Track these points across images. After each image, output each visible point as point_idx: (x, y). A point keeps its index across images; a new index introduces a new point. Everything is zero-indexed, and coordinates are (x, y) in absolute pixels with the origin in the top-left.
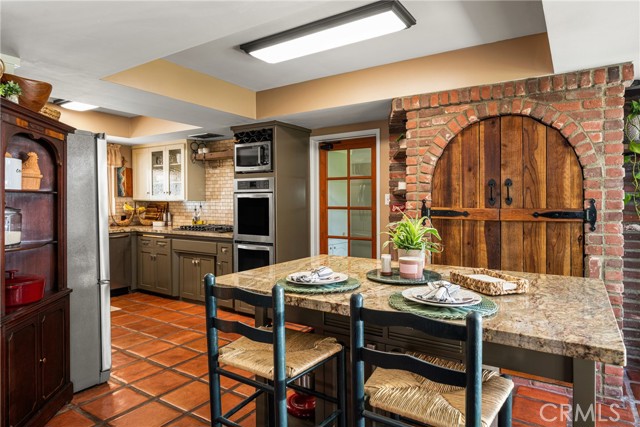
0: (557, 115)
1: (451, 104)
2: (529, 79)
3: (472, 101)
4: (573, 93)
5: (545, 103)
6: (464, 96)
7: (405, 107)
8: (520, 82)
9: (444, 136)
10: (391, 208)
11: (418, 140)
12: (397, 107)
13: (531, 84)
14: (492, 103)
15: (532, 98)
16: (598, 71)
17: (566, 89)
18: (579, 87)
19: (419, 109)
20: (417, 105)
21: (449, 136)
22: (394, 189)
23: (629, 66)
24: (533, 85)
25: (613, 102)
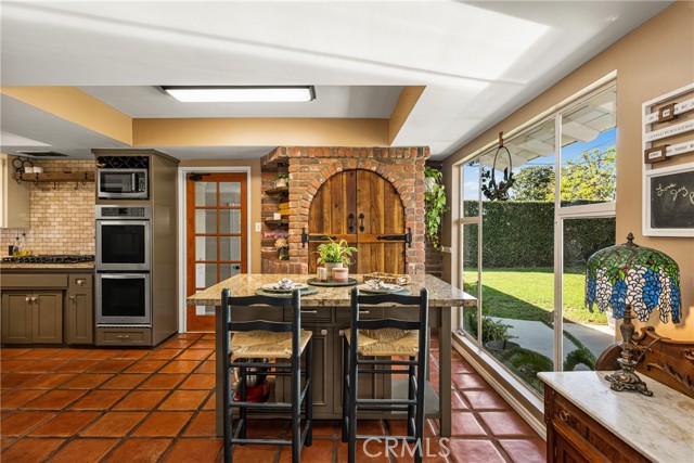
0: (391, 173)
1: (324, 157)
2: (375, 148)
3: (339, 157)
4: (399, 160)
5: (384, 164)
6: (333, 153)
7: (288, 154)
8: (370, 149)
9: (318, 180)
10: (263, 234)
11: (298, 181)
12: (282, 154)
14: (352, 160)
15: (377, 160)
16: (413, 149)
17: (396, 157)
18: (403, 157)
19: (300, 158)
20: (299, 154)
21: (322, 181)
22: (268, 219)
23: (428, 149)
24: (377, 152)
25: (420, 169)
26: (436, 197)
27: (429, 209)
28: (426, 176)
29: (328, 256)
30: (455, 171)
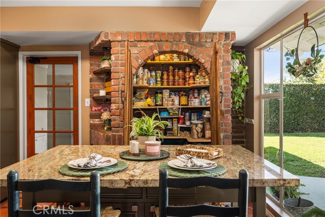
0: (201, 55)
1: (142, 41)
2: (188, 33)
3: (155, 41)
4: (208, 44)
5: (195, 47)
6: (150, 37)
7: (110, 38)
8: (183, 33)
9: (137, 61)
10: (91, 108)
11: (120, 62)
12: (105, 38)
13: (188, 35)
14: (167, 43)
15: (189, 44)
16: (221, 34)
17: (206, 41)
18: (212, 41)
19: (120, 41)
20: (120, 38)
21: (141, 61)
22: (95, 95)
23: (234, 34)
24: (190, 37)
25: (226, 51)
26: (241, 77)
27: (234, 87)
28: (232, 58)
29: (141, 129)
30: (256, 54)
